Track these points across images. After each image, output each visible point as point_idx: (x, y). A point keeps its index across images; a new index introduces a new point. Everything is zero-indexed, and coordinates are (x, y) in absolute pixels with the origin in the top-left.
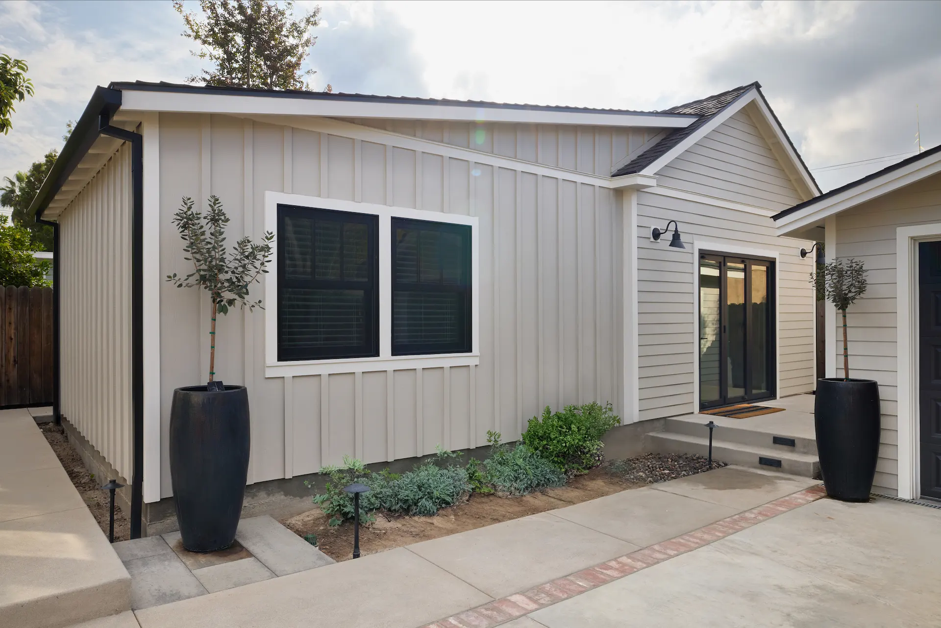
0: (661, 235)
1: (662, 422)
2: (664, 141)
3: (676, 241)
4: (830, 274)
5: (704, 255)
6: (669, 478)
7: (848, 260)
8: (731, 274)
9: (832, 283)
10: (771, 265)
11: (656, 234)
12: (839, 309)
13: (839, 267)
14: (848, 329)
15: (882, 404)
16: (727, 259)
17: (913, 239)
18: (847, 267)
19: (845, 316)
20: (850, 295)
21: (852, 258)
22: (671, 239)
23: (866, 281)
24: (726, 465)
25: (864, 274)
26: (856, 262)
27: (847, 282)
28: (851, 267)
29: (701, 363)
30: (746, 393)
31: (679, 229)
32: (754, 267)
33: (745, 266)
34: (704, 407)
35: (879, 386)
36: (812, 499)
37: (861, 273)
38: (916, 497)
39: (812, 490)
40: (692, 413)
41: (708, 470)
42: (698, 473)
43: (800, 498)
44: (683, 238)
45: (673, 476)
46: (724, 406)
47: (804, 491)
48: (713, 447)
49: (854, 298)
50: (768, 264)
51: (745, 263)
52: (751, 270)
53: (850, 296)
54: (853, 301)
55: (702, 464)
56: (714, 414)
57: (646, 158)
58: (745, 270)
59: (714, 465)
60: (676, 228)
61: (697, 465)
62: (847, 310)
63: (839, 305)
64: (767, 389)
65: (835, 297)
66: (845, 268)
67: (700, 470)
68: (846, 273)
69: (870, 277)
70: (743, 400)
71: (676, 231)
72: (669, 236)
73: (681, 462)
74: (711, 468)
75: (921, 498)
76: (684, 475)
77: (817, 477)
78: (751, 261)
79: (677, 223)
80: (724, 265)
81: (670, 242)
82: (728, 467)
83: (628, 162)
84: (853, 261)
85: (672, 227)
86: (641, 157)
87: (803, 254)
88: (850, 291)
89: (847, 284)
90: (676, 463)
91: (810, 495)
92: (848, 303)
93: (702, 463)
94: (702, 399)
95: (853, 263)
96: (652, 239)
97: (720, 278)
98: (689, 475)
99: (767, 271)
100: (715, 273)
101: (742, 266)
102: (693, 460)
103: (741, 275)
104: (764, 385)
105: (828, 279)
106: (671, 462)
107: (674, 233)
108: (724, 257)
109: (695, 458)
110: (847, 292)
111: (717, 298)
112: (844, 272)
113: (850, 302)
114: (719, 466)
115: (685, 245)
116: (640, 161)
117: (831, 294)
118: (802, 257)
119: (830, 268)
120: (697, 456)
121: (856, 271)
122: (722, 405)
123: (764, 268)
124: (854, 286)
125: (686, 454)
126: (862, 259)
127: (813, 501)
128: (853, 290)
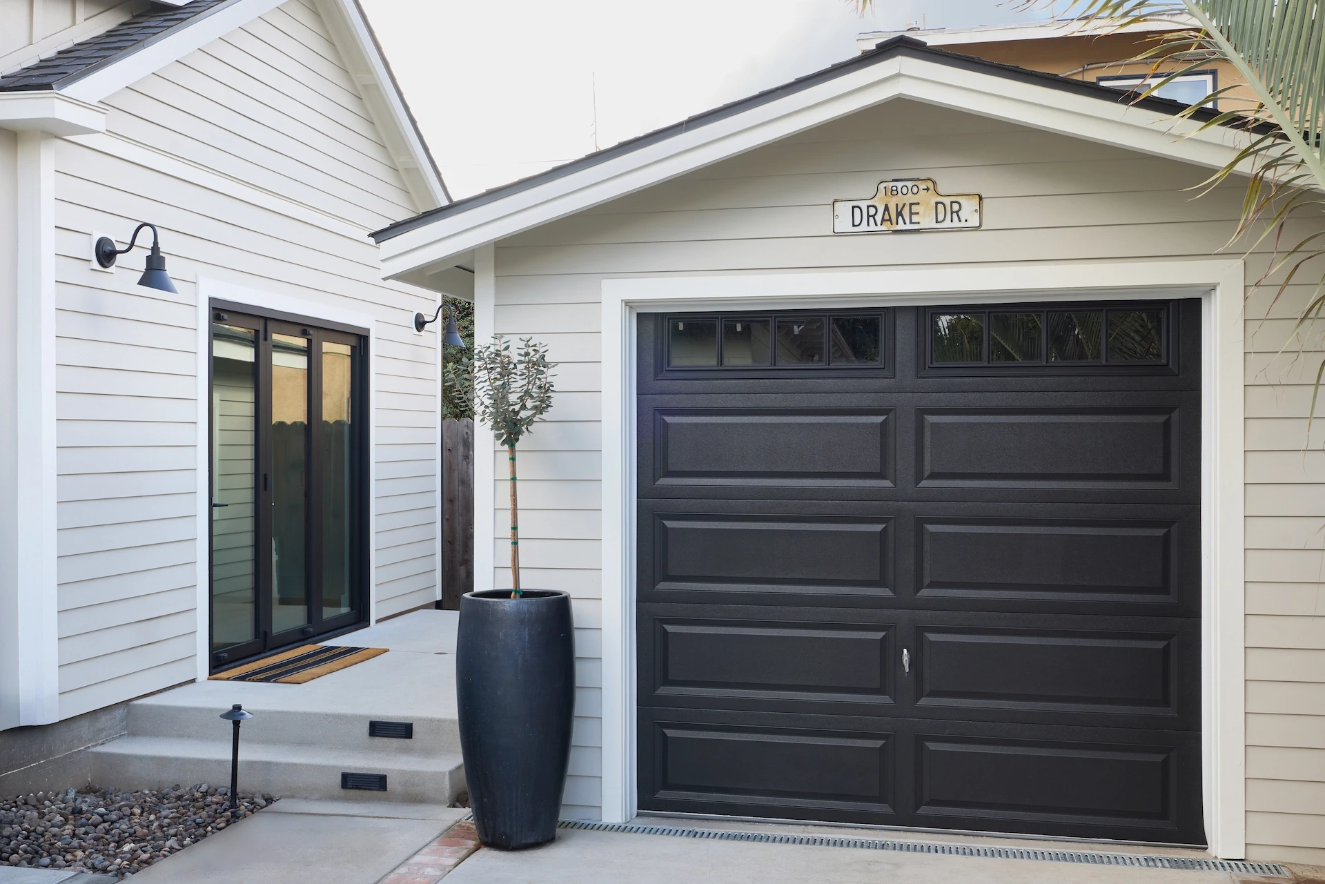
0: (118, 255)
1: (119, 713)
2: (126, 27)
3: (154, 273)
4: (486, 368)
5: (221, 312)
6: (135, 865)
7: (521, 339)
8: (278, 359)
9: (490, 388)
10: (359, 343)
11: (106, 254)
12: (503, 443)
13: (503, 353)
14: (518, 483)
15: (577, 636)
16: (270, 324)
17: (628, 304)
18: (519, 355)
19: (513, 459)
20: (523, 414)
21: (528, 337)
22: (143, 266)
23: (552, 386)
24: (269, 800)
25: (550, 372)
26: (535, 346)
27: (518, 385)
28: (527, 354)
29: (214, 583)
30: (310, 618)
31: (162, 246)
32: (327, 346)
33: (309, 341)
34: (221, 660)
35: (572, 601)
36: (453, 861)
37: (542, 368)
38: (631, 815)
39: (451, 835)
40: (193, 681)
41: (228, 823)
42: (205, 836)
43: (427, 865)
44: (172, 268)
45: (145, 856)
46: (263, 655)
47: (435, 843)
48: (243, 762)
49: (530, 421)
50: (354, 341)
51: (309, 337)
52: (320, 353)
53: (524, 417)
54: (529, 428)
55: (216, 810)
56: (242, 678)
57: (78, 58)
58: (308, 352)
59: (244, 806)
60: (156, 242)
61: (204, 814)
62: (518, 446)
63: (502, 435)
64: (352, 606)
65: (495, 416)
66: (515, 359)
67: (210, 828)
68: (515, 367)
69: (558, 377)
70: (302, 637)
71: (155, 248)
72: (136, 261)
73: (164, 813)
74: (235, 817)
75: (638, 815)
76: (172, 850)
77: (458, 800)
78: (322, 333)
79: (157, 228)
80: (266, 339)
81: (141, 274)
82: (274, 806)
83: (33, 62)
84: (531, 343)
85: (146, 237)
86: (65, 55)
87: (420, 324)
88: (524, 407)
89: (519, 390)
90: (152, 817)
91: (448, 850)
92: (520, 432)
93: (214, 807)
94: (215, 641)
95: (529, 346)
96: (96, 265)
97: (254, 366)
98: (183, 846)
99: (352, 356)
100: (245, 354)
101: (301, 342)
102: (196, 800)
103: (301, 362)
104: (345, 598)
105: (483, 379)
106: (141, 815)
107: (149, 253)
108: (266, 319)
109: (198, 795)
110: (517, 408)
111: (249, 409)
112: (512, 366)
113: (524, 428)
114: (254, 808)
115: (175, 284)
116: (65, 62)
117: (487, 410)
118: (419, 331)
119: (485, 355)
120: (204, 788)
121: (534, 364)
122: (260, 653)
123: (345, 349)
124: (532, 397)
125: (177, 787)
126: (543, 339)
127: (456, 865)
128: (529, 404)
